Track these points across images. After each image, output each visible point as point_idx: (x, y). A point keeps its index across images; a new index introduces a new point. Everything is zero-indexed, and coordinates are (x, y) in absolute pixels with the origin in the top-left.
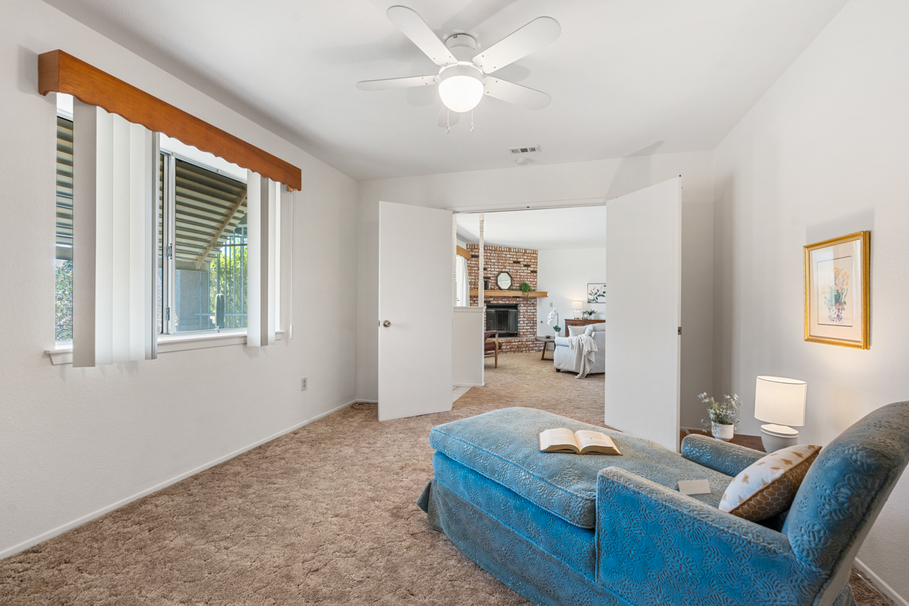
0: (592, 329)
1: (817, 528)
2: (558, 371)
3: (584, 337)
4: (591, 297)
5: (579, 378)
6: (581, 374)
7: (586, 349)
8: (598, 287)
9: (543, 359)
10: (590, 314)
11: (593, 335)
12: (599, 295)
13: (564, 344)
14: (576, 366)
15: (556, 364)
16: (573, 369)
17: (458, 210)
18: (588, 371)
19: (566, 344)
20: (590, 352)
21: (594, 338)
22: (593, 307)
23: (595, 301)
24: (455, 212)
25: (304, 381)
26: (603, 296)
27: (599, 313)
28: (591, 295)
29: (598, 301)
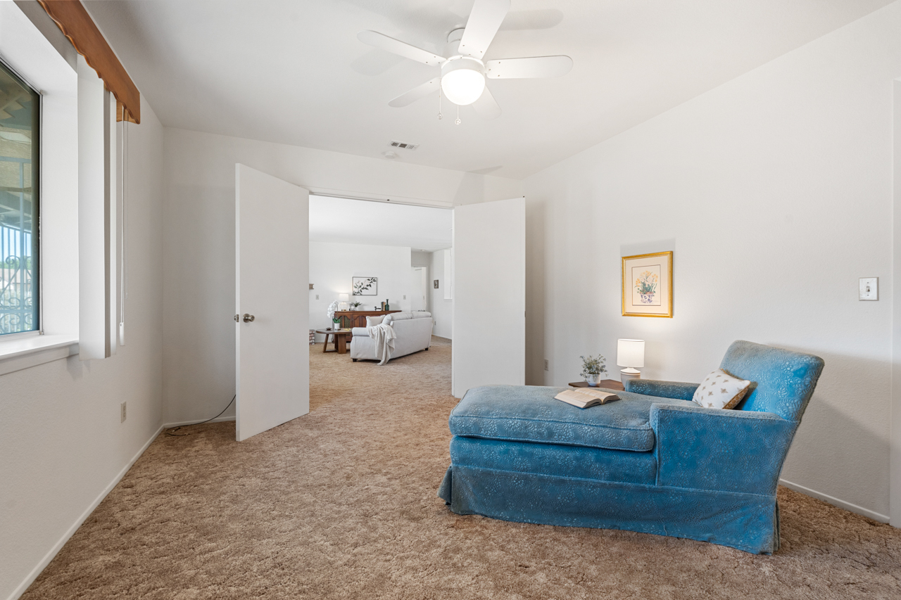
0: (390, 318)
1: (796, 401)
2: (355, 360)
3: (384, 325)
4: (356, 290)
5: (382, 365)
6: (383, 361)
7: (388, 337)
8: (362, 280)
9: (325, 351)
10: (356, 306)
11: (391, 324)
12: (363, 288)
13: (363, 334)
14: (378, 354)
15: (353, 354)
16: (375, 357)
17: (313, 190)
18: (390, 357)
19: (365, 334)
20: (391, 340)
21: (392, 327)
22: (358, 299)
23: (360, 293)
24: (311, 193)
25: (124, 408)
26: (366, 289)
27: (364, 305)
28: (356, 287)
29: (362, 293)
